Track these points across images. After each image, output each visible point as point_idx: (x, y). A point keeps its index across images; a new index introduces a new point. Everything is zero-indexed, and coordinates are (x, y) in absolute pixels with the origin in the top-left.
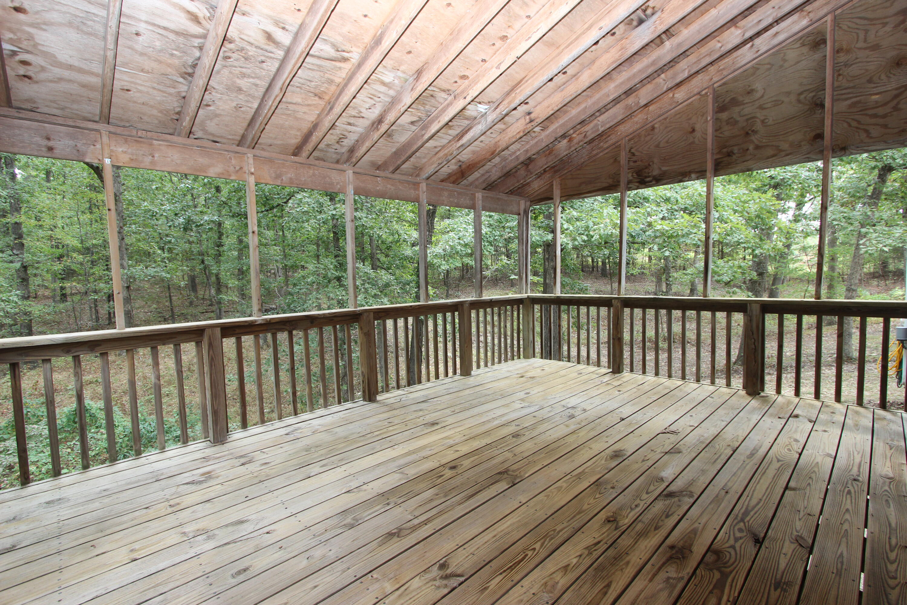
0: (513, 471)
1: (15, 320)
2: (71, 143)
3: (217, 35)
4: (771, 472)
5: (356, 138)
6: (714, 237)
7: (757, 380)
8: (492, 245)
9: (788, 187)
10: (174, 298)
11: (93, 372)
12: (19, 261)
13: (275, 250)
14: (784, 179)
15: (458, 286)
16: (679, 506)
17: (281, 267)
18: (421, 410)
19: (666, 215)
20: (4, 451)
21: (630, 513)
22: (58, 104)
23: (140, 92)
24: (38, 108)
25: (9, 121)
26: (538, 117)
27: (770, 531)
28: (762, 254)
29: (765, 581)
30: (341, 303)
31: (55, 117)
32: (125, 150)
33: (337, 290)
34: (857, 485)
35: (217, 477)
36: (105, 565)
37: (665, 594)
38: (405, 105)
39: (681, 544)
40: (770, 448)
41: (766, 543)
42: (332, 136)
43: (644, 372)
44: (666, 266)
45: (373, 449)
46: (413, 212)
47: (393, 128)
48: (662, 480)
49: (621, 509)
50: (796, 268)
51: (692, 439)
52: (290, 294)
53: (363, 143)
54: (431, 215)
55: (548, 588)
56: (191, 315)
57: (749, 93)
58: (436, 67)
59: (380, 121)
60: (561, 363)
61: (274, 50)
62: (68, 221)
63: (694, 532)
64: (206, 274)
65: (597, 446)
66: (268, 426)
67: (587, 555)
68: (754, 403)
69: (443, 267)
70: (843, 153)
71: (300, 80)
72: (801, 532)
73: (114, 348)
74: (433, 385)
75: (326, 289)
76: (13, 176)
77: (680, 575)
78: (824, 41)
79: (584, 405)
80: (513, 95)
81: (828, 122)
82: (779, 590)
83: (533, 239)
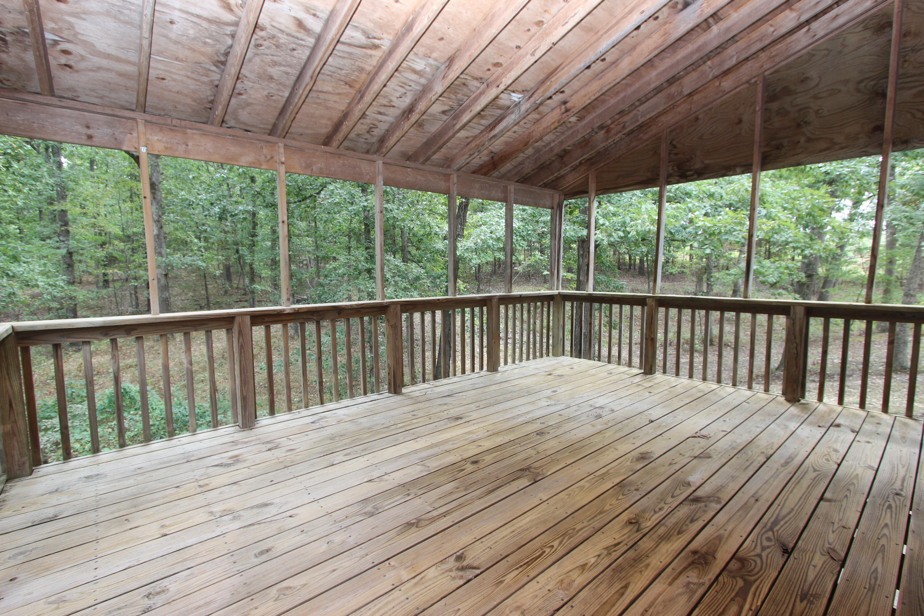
0: (535, 468)
1: (61, 304)
2: (109, 131)
3: (248, 22)
4: (806, 482)
5: (386, 128)
6: (758, 235)
7: (797, 386)
8: (524, 240)
9: (845, 183)
10: (209, 287)
11: (132, 356)
12: (65, 247)
13: (307, 241)
14: (840, 174)
15: (489, 281)
16: (705, 511)
17: (313, 258)
18: (445, 404)
19: (709, 211)
20: (51, 428)
21: (653, 515)
22: (97, 93)
23: (175, 80)
24: (78, 97)
25: (51, 109)
26: (574, 107)
27: (800, 542)
28: (811, 255)
29: (791, 592)
30: (371, 296)
31: (94, 106)
32: (160, 138)
33: (367, 283)
34: (899, 500)
35: (245, 461)
36: (138, 538)
37: (685, 598)
38: (436, 93)
39: (705, 549)
40: (807, 457)
41: (795, 554)
42: (363, 126)
43: (677, 374)
44: (708, 265)
45: (396, 440)
46: (446, 205)
47: (424, 117)
48: (689, 484)
49: (644, 511)
50: (850, 271)
51: (723, 444)
52: (321, 285)
53: (393, 133)
54: (464, 207)
55: (564, 585)
56: (226, 304)
57: (802, 81)
58: (468, 54)
59: (410, 110)
60: (591, 362)
61: (305, 38)
62: (110, 209)
63: (719, 538)
64: (240, 263)
65: (624, 448)
66: (295, 414)
67: (606, 555)
68: (794, 410)
69: (474, 261)
70: (905, 146)
71: (331, 68)
72: (834, 544)
73: (149, 332)
74: (459, 379)
75: (356, 281)
76: (60, 165)
77: (701, 581)
78: (890, 24)
79: (612, 406)
80: (548, 83)
81: (889, 113)
82: (805, 602)
83: (568, 234)
